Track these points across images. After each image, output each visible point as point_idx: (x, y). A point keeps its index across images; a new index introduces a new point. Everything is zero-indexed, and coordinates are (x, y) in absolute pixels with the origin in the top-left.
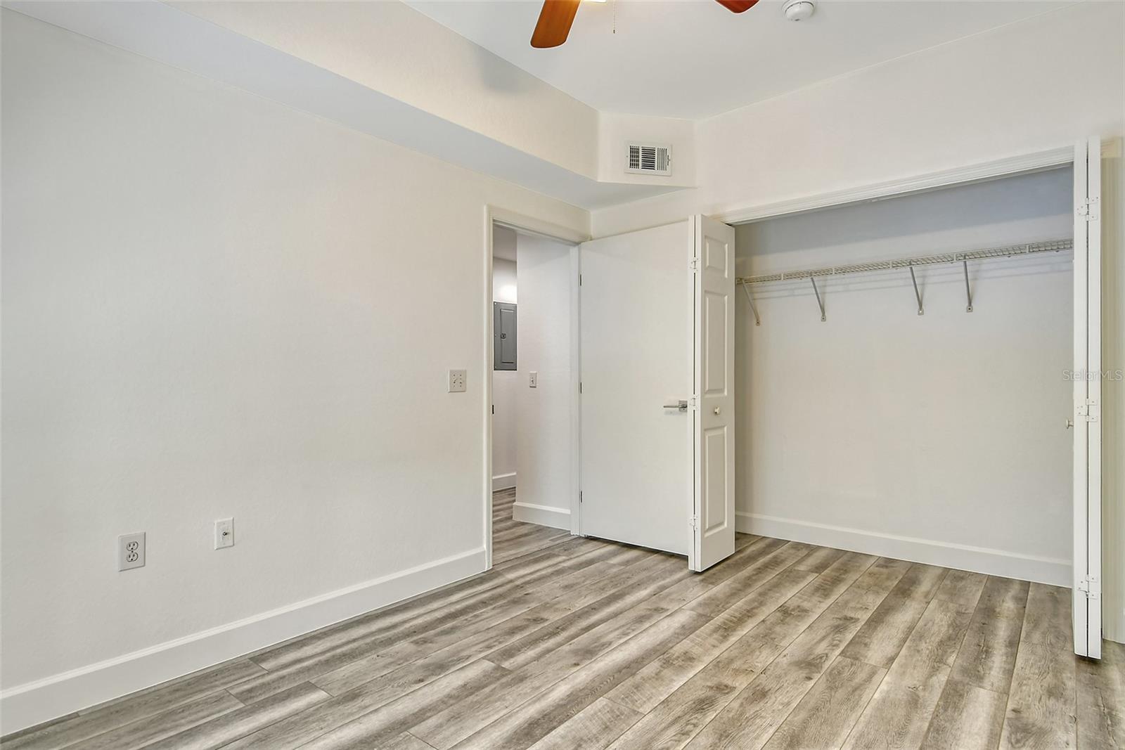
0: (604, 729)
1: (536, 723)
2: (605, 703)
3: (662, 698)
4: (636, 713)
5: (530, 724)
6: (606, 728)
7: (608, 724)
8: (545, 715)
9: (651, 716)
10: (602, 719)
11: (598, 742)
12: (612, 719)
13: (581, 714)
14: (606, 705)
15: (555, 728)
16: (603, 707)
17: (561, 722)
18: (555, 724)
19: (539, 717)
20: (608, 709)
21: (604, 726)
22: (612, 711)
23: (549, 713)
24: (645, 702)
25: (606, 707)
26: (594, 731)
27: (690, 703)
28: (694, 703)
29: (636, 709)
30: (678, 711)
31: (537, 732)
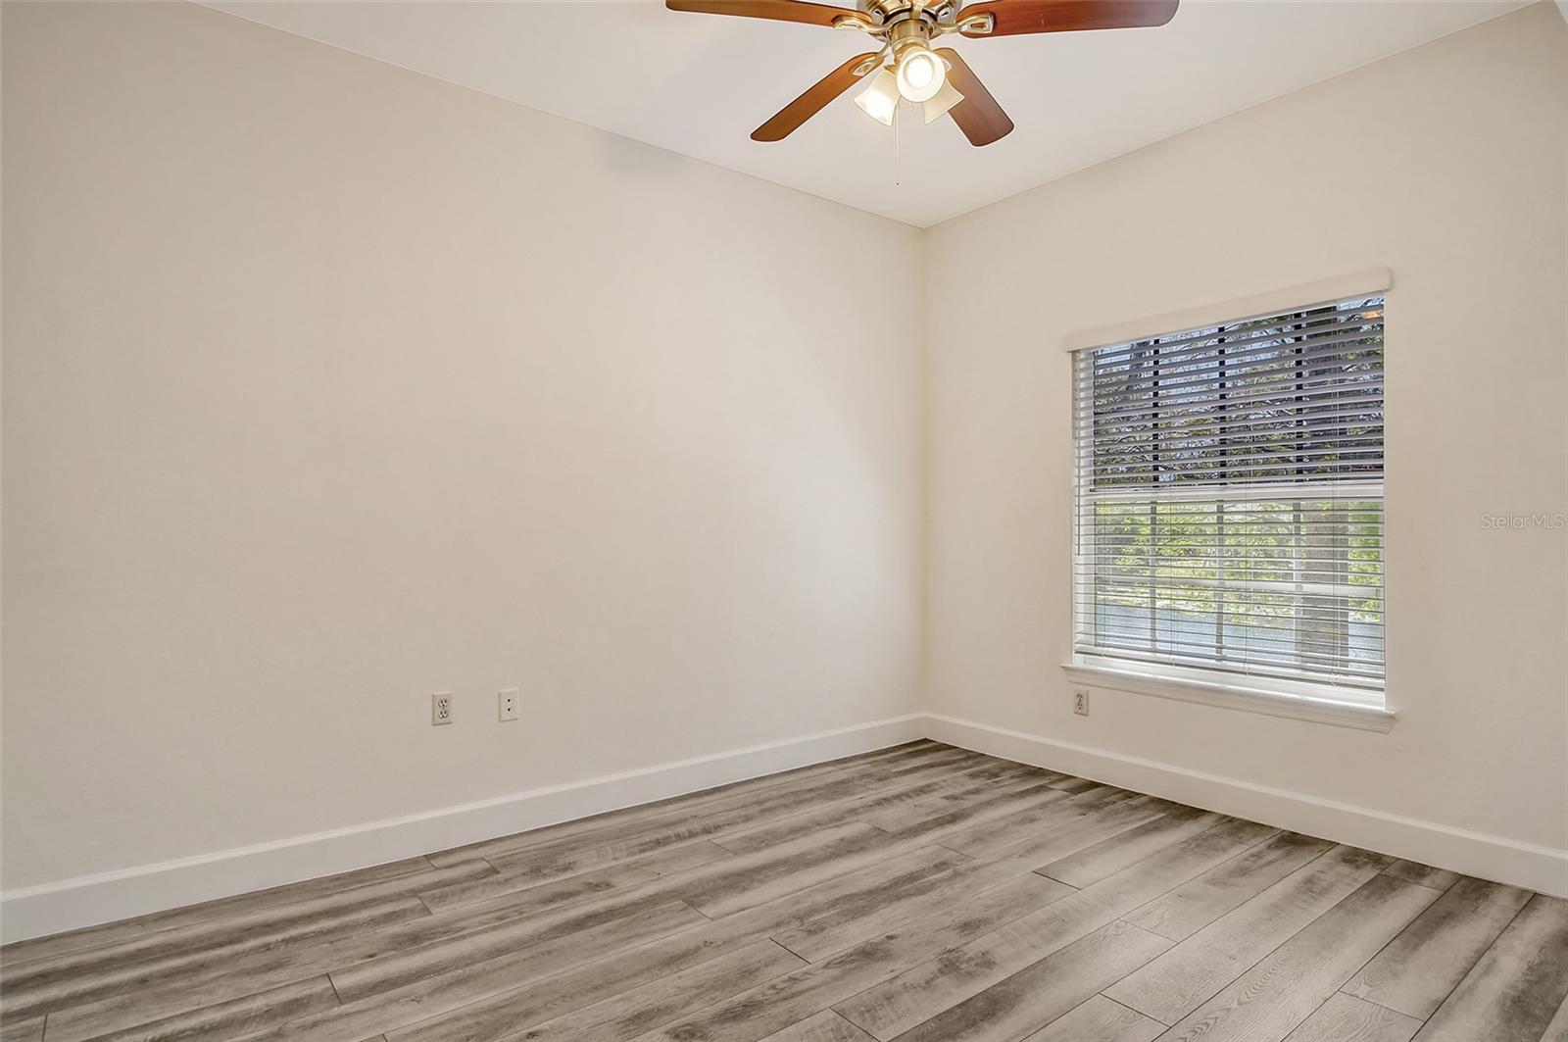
0: (893, 997)
1: (986, 1016)
2: (881, 1032)
3: (791, 1029)
4: (842, 1013)
5: (994, 1015)
6: (889, 998)
7: (885, 1003)
8: (973, 1025)
9: (823, 1005)
10: (892, 1010)
11: (904, 984)
12: (878, 1008)
13: (921, 1020)
14: (880, 1030)
15: (959, 1006)
16: (885, 1026)
17: (949, 1012)
18: (959, 1011)
19: (981, 1023)
20: (879, 1022)
21: (892, 1000)
22: (874, 1019)
23: (967, 1027)
24: (820, 1027)
25: (881, 1026)
26: (906, 996)
27: (756, 1016)
28: (749, 1016)
29: (839, 1018)
30: (781, 1009)
31: (982, 1004)
